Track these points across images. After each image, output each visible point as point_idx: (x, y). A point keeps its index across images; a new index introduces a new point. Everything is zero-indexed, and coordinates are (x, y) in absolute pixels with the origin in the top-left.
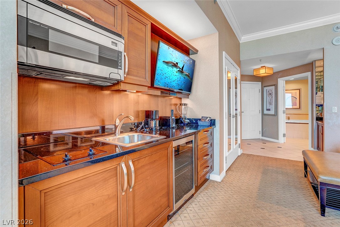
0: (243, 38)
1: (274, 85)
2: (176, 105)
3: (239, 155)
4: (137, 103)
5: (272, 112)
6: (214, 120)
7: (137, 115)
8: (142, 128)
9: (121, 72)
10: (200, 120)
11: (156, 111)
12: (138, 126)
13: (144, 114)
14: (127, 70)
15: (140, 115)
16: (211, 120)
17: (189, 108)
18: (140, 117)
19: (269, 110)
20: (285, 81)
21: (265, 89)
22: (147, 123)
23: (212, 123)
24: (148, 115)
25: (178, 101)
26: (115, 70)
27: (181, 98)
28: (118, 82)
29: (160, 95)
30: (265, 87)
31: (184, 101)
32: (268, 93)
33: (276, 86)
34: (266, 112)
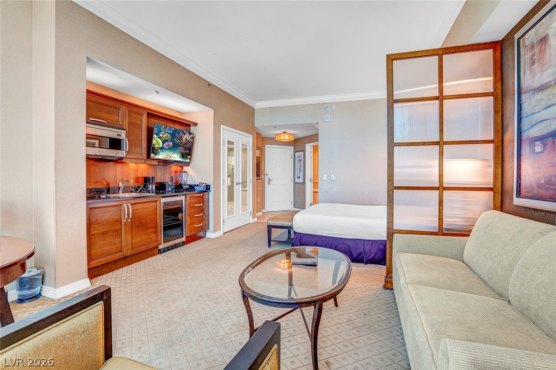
0: (257, 104)
1: (303, 151)
2: (176, 172)
3: (251, 222)
4: (137, 170)
5: (301, 181)
6: (210, 185)
7: (137, 180)
8: (141, 190)
9: (124, 152)
10: (197, 185)
11: (153, 178)
12: (137, 189)
13: (143, 180)
14: (127, 150)
15: (140, 180)
16: (207, 186)
17: (189, 176)
18: (140, 182)
19: (299, 178)
20: (312, 148)
21: (297, 154)
22: (145, 187)
23: (208, 188)
24: (146, 180)
25: (179, 169)
26: (120, 151)
27: (182, 167)
28: (122, 158)
29: (157, 164)
30: (296, 152)
31: (185, 169)
32: (298, 160)
33: (304, 151)
34: (297, 180)
